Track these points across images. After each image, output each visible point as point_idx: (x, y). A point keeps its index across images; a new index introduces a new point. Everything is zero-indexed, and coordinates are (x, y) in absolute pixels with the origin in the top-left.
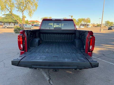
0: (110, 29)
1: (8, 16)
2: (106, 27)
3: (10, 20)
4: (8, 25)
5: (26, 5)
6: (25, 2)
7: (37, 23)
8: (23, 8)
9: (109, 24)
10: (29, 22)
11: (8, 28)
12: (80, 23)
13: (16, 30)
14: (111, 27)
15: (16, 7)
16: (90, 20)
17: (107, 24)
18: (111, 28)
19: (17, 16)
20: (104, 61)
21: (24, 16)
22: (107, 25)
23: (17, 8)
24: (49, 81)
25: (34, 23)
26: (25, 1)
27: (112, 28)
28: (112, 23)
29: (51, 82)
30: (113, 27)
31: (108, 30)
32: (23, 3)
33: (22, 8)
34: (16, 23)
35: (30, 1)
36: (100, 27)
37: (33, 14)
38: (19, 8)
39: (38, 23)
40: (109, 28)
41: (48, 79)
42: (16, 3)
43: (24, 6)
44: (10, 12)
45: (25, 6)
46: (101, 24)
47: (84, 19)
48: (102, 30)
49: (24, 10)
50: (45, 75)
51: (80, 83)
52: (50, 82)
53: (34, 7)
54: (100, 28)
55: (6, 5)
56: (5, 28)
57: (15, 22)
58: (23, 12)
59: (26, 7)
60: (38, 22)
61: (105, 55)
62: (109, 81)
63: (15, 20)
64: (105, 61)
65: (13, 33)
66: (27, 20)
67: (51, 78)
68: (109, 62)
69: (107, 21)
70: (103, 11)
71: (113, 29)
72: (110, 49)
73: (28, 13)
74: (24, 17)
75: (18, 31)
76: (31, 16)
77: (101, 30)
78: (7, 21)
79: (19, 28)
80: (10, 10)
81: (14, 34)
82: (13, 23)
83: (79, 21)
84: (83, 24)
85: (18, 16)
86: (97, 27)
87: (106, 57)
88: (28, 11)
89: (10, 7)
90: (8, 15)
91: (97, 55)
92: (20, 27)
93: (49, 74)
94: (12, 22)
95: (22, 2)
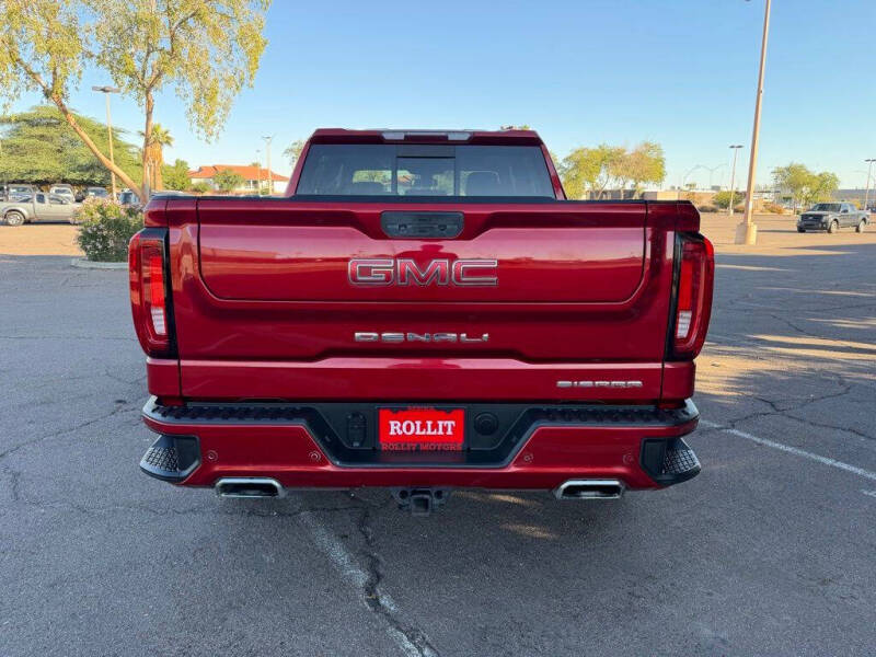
0: (810, 224)
1: (27, 130)
2: (780, 212)
3: (46, 164)
4: (26, 201)
5: (173, 38)
6: (164, 20)
7: (255, 183)
8: (150, 62)
9: (806, 190)
10: (194, 181)
11: (27, 222)
12: (588, 186)
13: (93, 236)
14: (823, 207)
15: (96, 52)
16: (660, 162)
17: (788, 193)
18: (818, 218)
19: (103, 133)
20: (777, 450)
21: (154, 129)
22: (787, 199)
23: (101, 61)
24: (370, 589)
25: (235, 183)
26: (169, 12)
27: (830, 217)
28: (825, 182)
29: (385, 601)
30: (835, 208)
31: (801, 230)
32: (153, 24)
33: (138, 66)
34: (90, 183)
35: (204, 8)
36: (736, 211)
37: (226, 108)
38: (119, 62)
39: (263, 185)
40: (805, 217)
41: (361, 577)
42: (92, 23)
43: (160, 46)
44: (47, 94)
45: (168, 48)
46: (743, 188)
47: (620, 152)
48: (753, 230)
49: (159, 76)
50: (339, 554)
51: (603, 600)
52: (375, 603)
53: (236, 56)
54: (740, 217)
55: (16, 39)
56: (7, 224)
57: (86, 177)
58: (152, 93)
59: (173, 53)
60: (265, 174)
61: (781, 406)
62: (824, 582)
63: (83, 161)
64: (782, 447)
65: (73, 262)
66: (180, 164)
67: (381, 571)
68: (813, 456)
69: (788, 169)
70: (759, 92)
71: (834, 225)
72: (818, 366)
73: (191, 100)
74: (154, 139)
75: (111, 244)
76: (214, 123)
77: (743, 230)
78: (23, 168)
79: (116, 222)
80: (46, 80)
81: (84, 265)
82: (74, 183)
83: (577, 166)
84: (608, 188)
85: (106, 131)
86: (713, 210)
87: (790, 422)
88: (190, 88)
89: (47, 59)
90: (31, 123)
91: (722, 407)
92: (131, 212)
93: (368, 542)
94: (64, 181)
95: (138, 21)
